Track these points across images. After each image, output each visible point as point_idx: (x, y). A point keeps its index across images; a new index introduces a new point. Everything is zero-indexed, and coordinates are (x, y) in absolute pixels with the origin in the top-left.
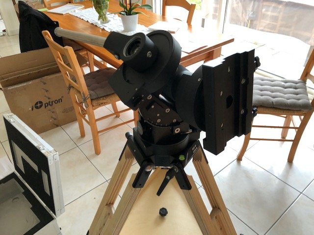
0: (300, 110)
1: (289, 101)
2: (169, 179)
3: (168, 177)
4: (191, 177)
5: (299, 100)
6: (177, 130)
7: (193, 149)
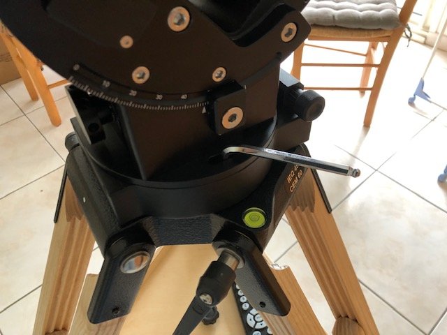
0: (380, 29)
1: (361, 14)
2: (209, 302)
3: (206, 298)
4: (288, 271)
5: (379, 10)
6: (233, 118)
7: (289, 179)
